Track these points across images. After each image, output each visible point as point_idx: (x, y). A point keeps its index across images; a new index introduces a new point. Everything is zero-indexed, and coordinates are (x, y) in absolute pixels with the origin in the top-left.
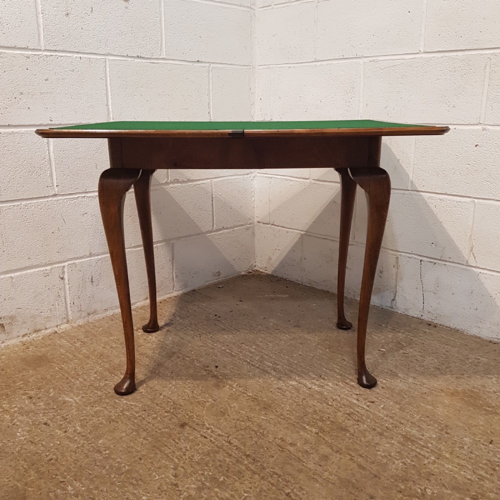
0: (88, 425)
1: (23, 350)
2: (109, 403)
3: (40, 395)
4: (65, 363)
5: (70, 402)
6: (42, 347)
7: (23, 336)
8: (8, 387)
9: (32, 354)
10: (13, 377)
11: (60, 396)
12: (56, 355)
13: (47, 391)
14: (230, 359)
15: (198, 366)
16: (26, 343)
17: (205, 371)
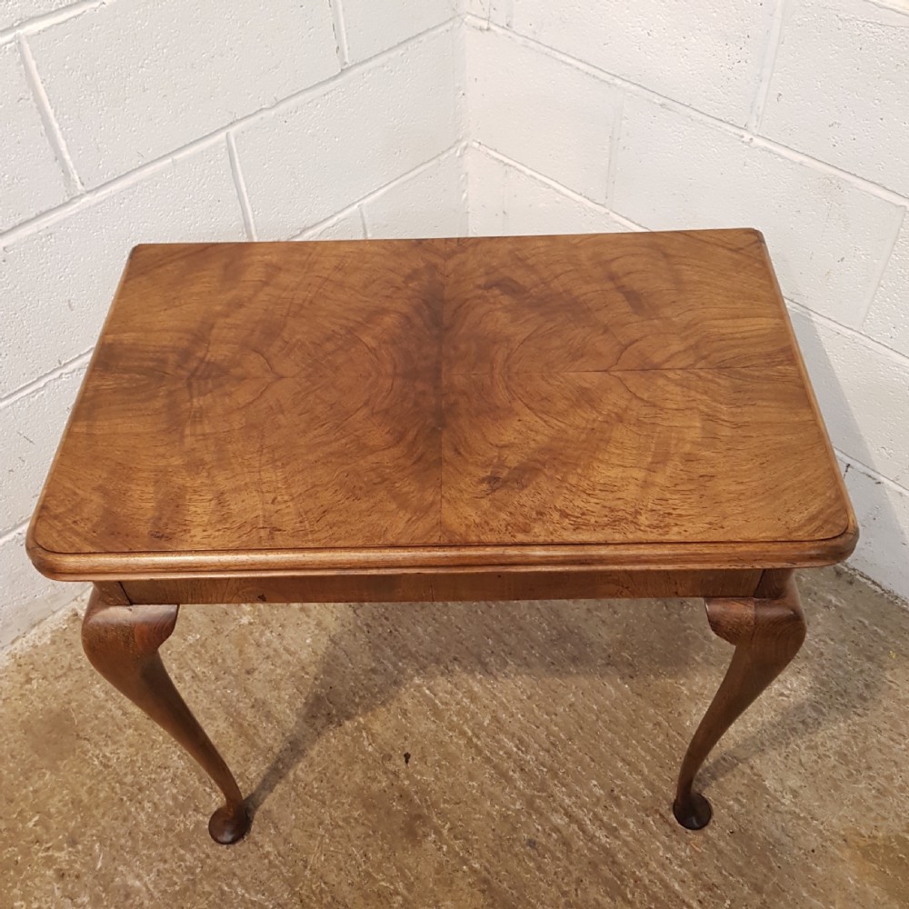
1: (21, 688)
2: (210, 894)
3: (77, 866)
4: (110, 742)
5: (138, 892)
6: (57, 678)
7: (13, 642)
8: (13, 835)
9: (41, 706)
10: (17, 795)
11: (116, 869)
12: (88, 709)
13: (89, 851)
14: (433, 727)
15: (370, 754)
16: (22, 661)
17: (385, 773)
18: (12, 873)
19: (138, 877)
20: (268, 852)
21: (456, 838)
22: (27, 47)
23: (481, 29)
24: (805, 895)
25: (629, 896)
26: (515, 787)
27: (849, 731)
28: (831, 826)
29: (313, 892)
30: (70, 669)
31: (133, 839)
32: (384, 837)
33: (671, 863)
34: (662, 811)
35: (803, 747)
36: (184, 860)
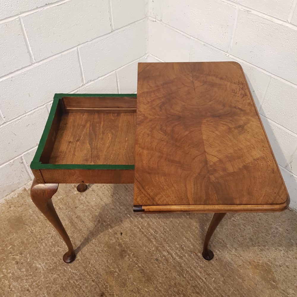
0: (51, 293)
1: (8, 209)
2: (61, 270)
3: (22, 260)
4: (33, 226)
5: (40, 269)
6: (19, 207)
7: (6, 196)
8: (3, 251)
9: (14, 215)
10: (5, 240)
11: (33, 262)
12: (27, 216)
13: (26, 257)
14: (130, 225)
15: (111, 232)
16: (8, 202)
17: (115, 238)
18: (3, 262)
19: (40, 264)
20: (79, 259)
21: (134, 257)
22: (22, 20)
23: (153, 21)
24: (237, 278)
25: (185, 276)
26: (153, 244)
27: (253, 232)
28: (246, 259)
29: (91, 271)
30: (23, 204)
31: (39, 253)
32: (113, 256)
33: (198, 267)
34: (196, 252)
35: (239, 236)
36: (54, 260)
